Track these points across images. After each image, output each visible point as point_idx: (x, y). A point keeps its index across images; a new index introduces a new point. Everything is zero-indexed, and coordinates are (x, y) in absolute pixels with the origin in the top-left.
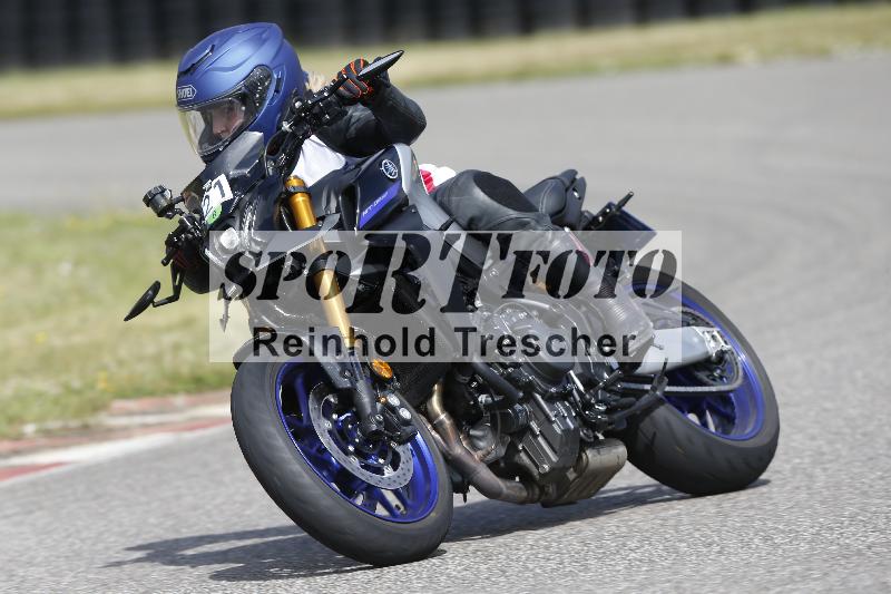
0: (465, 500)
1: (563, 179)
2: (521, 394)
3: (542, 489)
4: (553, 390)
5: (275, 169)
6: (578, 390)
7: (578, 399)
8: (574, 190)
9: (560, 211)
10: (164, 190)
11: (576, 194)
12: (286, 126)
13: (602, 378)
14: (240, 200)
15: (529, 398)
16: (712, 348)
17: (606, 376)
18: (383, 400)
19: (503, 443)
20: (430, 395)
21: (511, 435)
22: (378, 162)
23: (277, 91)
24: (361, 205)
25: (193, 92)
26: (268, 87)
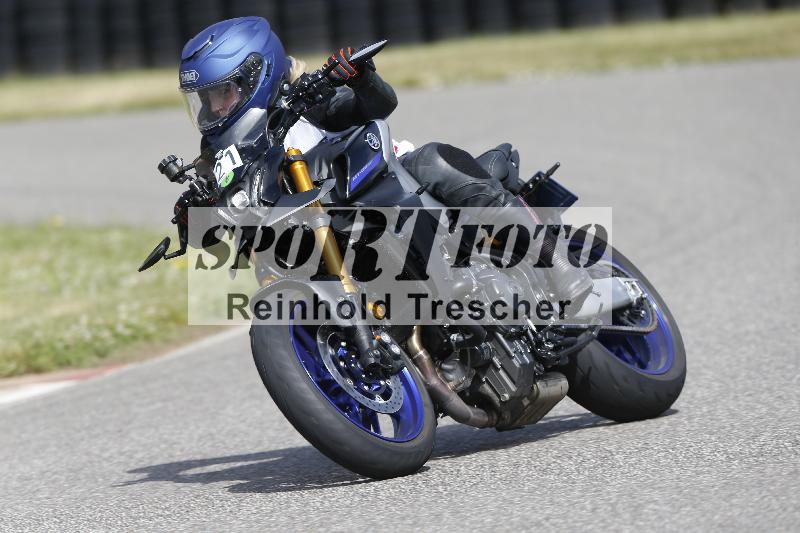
2: (486, 334)
3: (500, 415)
4: (513, 330)
5: (276, 141)
6: (532, 331)
7: (532, 338)
10: (176, 159)
12: (285, 104)
14: (249, 167)
15: (492, 337)
16: (633, 296)
18: (377, 337)
19: (470, 375)
20: (410, 335)
21: (477, 369)
22: (364, 134)
23: (267, 75)
24: (351, 171)
25: (196, 76)
26: (259, 72)
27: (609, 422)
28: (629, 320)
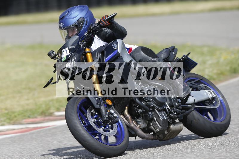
0: (136, 139)
1: (170, 49)
2: (151, 109)
3: (158, 136)
4: (160, 108)
5: (83, 46)
6: (168, 108)
7: (168, 111)
8: (173, 52)
9: (167, 58)
10: (53, 52)
11: (173, 53)
12: (85, 34)
13: (176, 105)
14: (72, 55)
15: (153, 110)
16: (210, 96)
17: (177, 104)
18: (109, 111)
19: (146, 123)
20: (125, 110)
21: (148, 121)
22: (111, 44)
23: (86, 24)
24: (106, 56)
25: (63, 24)
26: (83, 23)
27: (202, 137)
28: (209, 104)
